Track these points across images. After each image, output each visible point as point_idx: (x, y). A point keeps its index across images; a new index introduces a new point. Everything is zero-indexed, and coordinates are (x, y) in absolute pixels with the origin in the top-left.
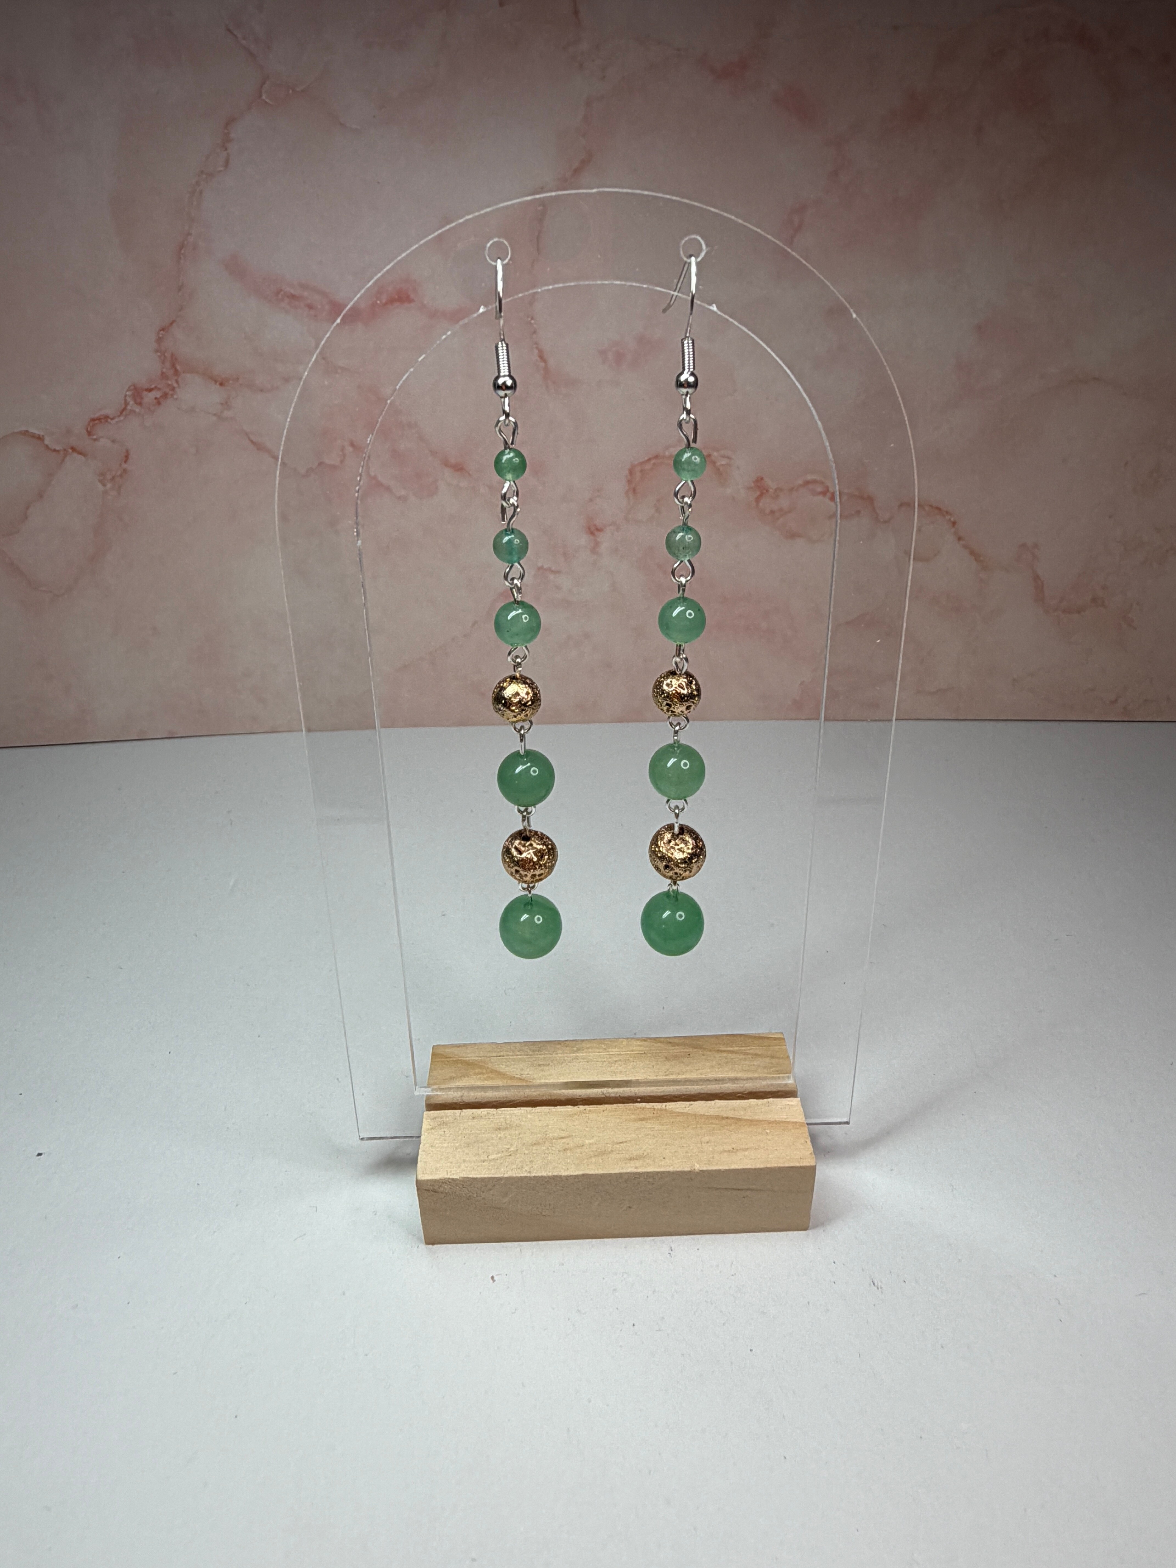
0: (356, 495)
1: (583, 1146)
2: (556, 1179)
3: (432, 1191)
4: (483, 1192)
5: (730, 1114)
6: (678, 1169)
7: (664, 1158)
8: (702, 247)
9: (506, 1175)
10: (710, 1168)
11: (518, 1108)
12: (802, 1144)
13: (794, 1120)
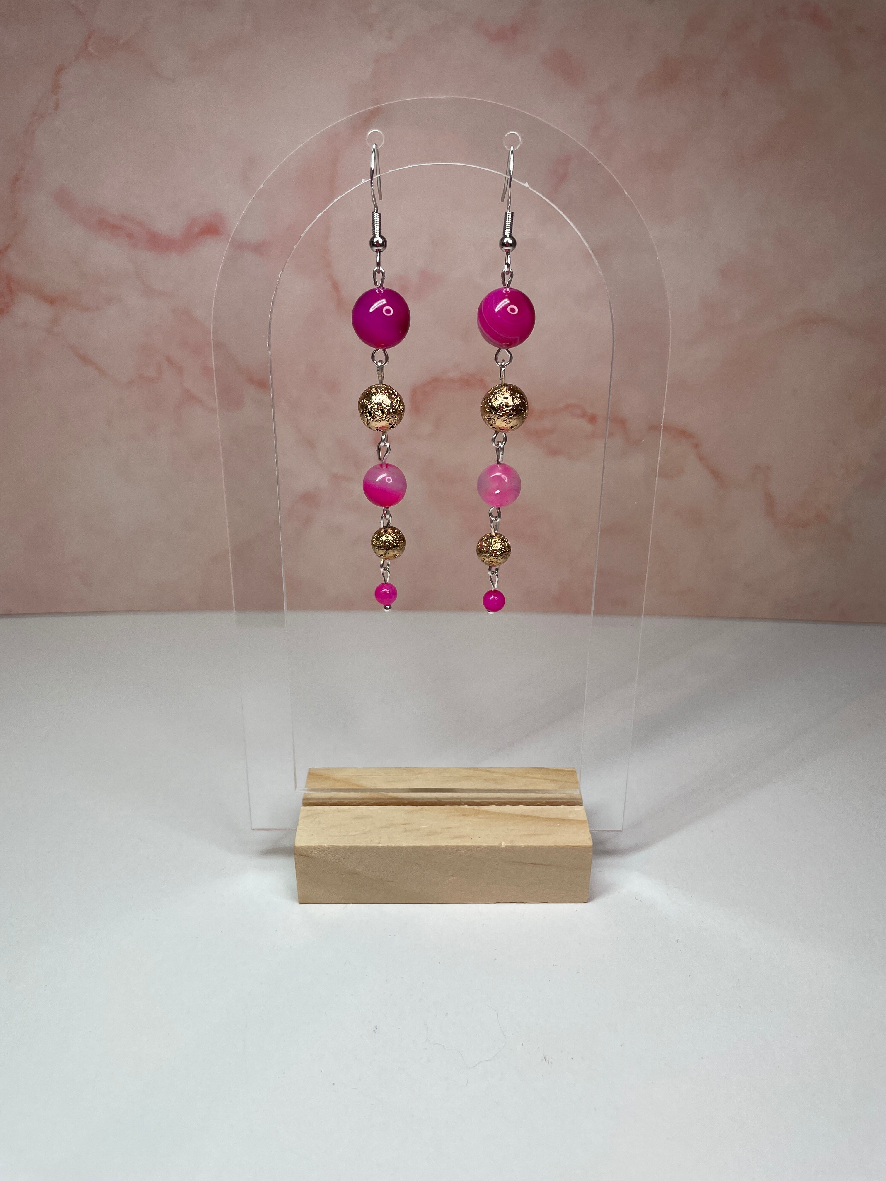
1: (419, 829)
2: (399, 849)
3: (306, 856)
4: (344, 858)
5: (531, 814)
6: (489, 845)
7: (480, 837)
8: (519, 139)
9: (361, 845)
10: (513, 845)
11: (372, 806)
12: (583, 832)
13: (579, 819)
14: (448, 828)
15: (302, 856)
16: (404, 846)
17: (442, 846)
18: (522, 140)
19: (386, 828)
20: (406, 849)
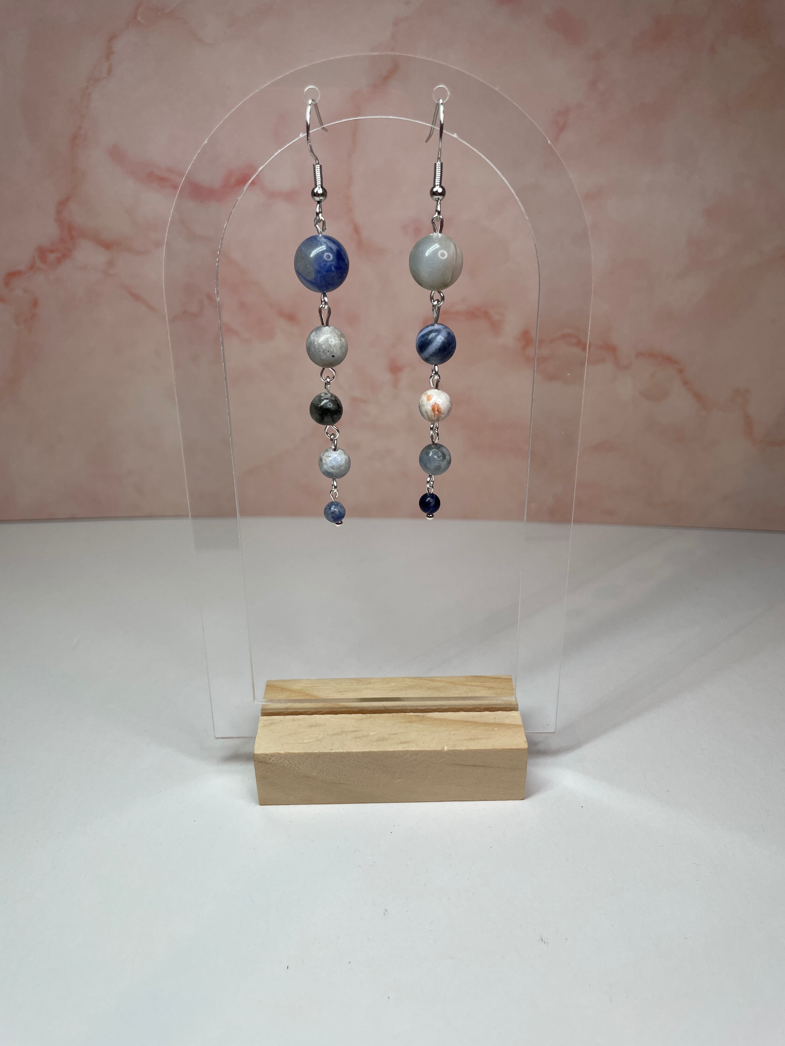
2: (350, 755)
3: (264, 762)
4: (299, 764)
5: (471, 719)
6: (432, 749)
7: (424, 743)
8: (447, 94)
9: (315, 751)
10: (455, 749)
11: (324, 715)
12: (520, 736)
13: (514, 723)
14: (395, 734)
15: (261, 762)
16: (355, 752)
19: (338, 735)
20: (356, 755)
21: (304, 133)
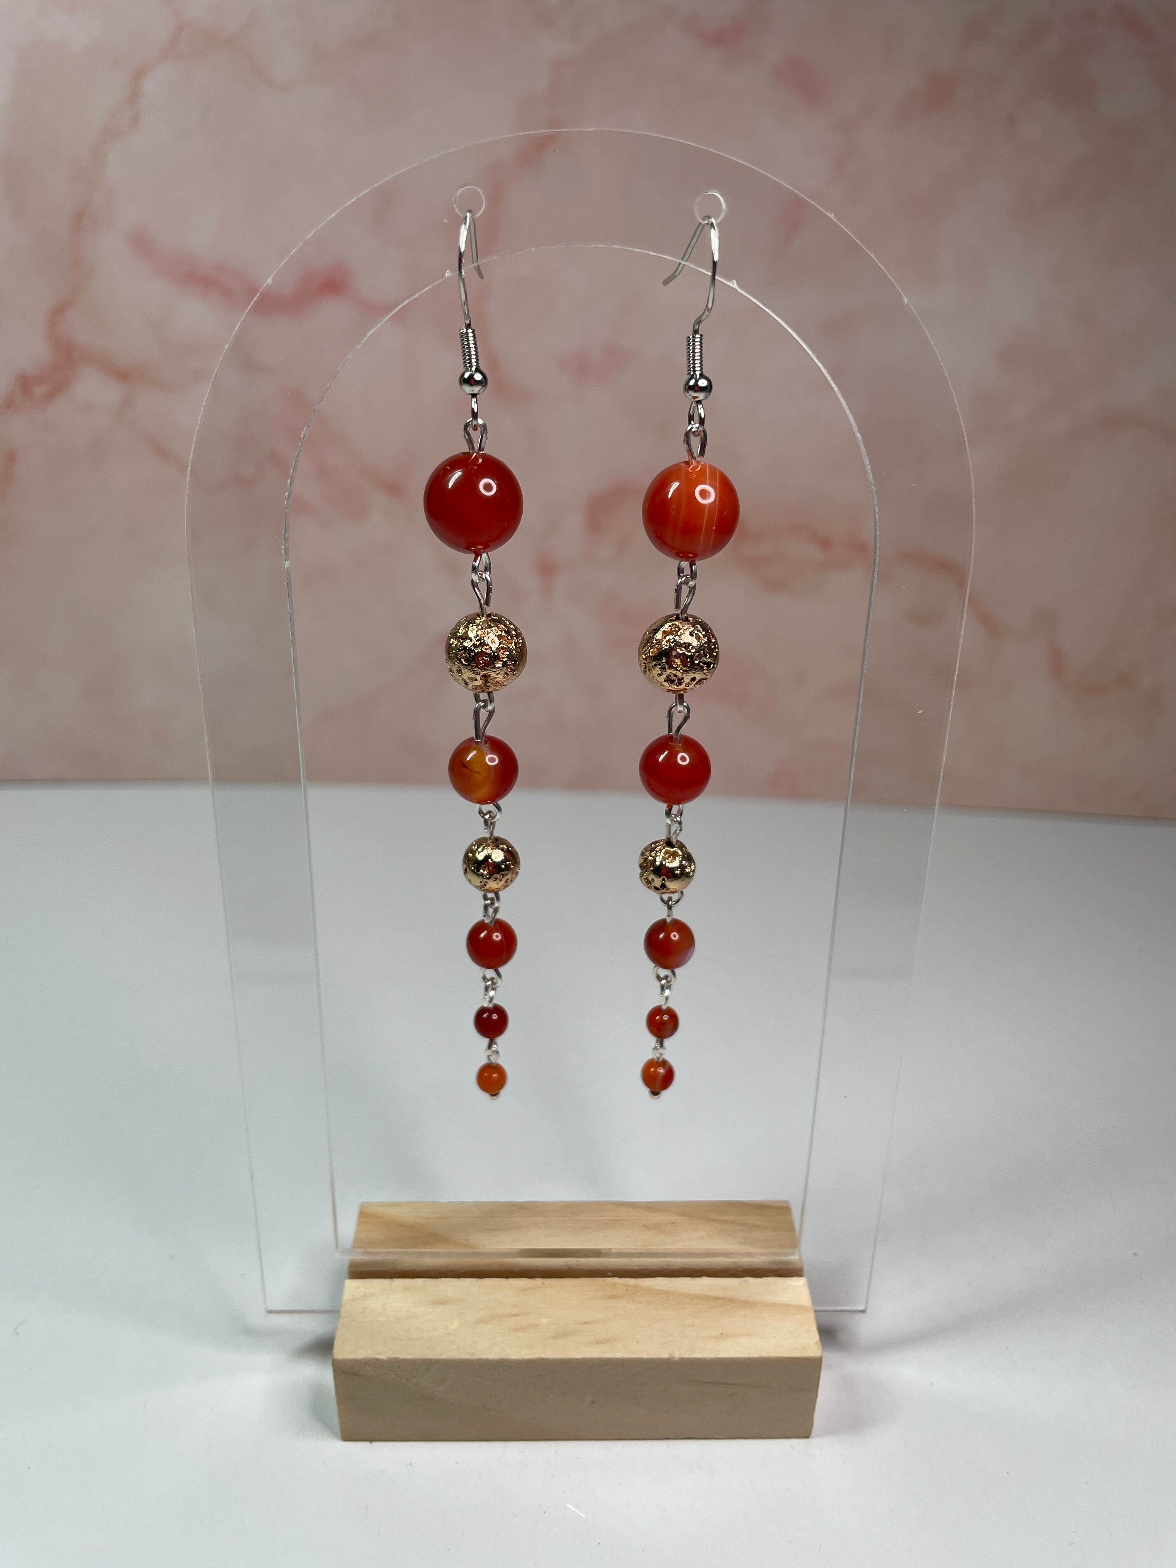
0: (286, 503)
1: (538, 1325)
2: (504, 1365)
3: (352, 1374)
4: (414, 1377)
5: (720, 1294)
6: (653, 1357)
7: (637, 1342)
8: (721, 206)
9: (443, 1357)
10: (693, 1356)
11: (462, 1279)
12: (807, 1331)
13: (797, 1303)
14: (586, 1323)
15: (347, 1373)
16: (514, 1360)
17: (576, 1359)
18: (727, 206)
19: (483, 1322)
20: (517, 1364)
21: (452, 271)
